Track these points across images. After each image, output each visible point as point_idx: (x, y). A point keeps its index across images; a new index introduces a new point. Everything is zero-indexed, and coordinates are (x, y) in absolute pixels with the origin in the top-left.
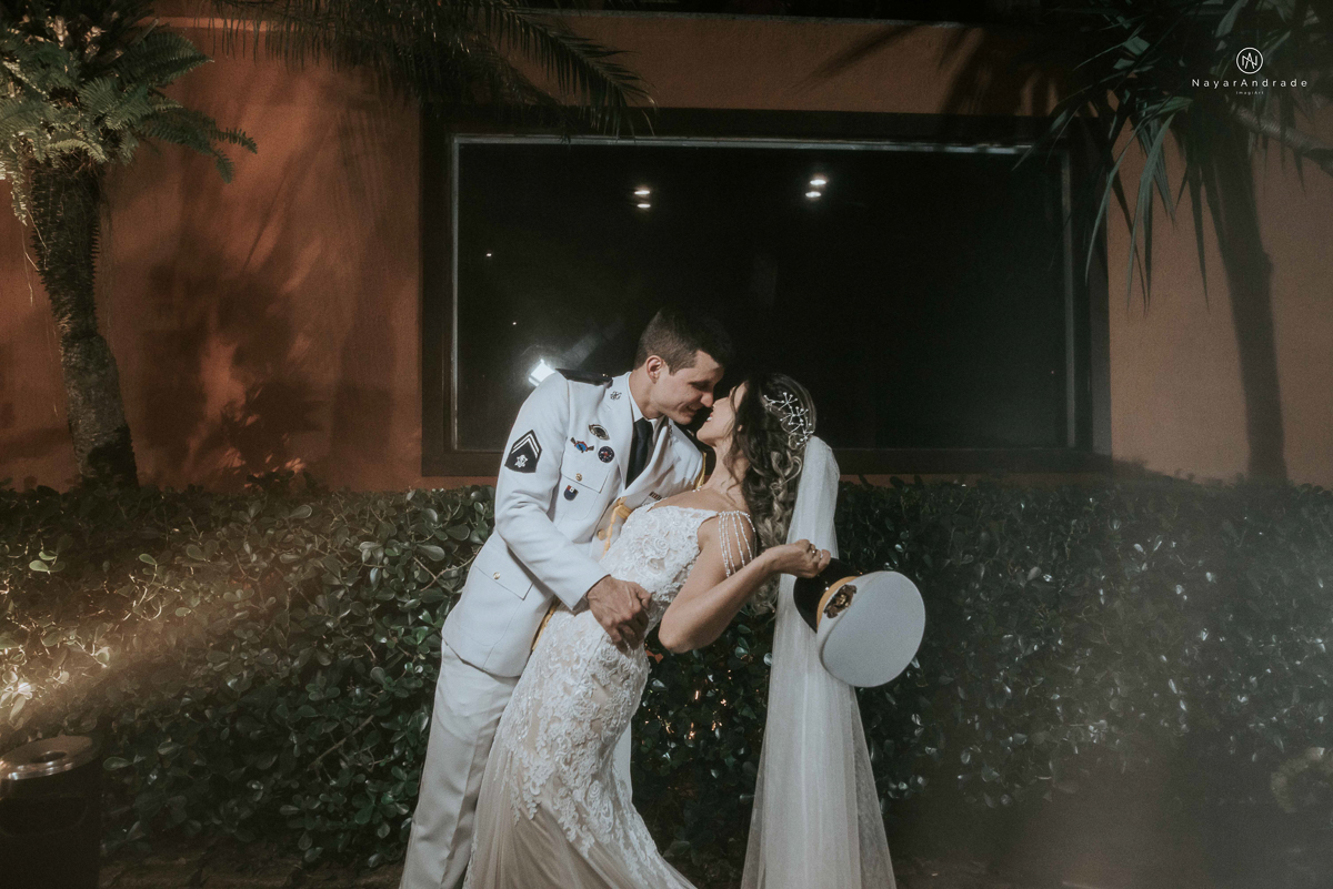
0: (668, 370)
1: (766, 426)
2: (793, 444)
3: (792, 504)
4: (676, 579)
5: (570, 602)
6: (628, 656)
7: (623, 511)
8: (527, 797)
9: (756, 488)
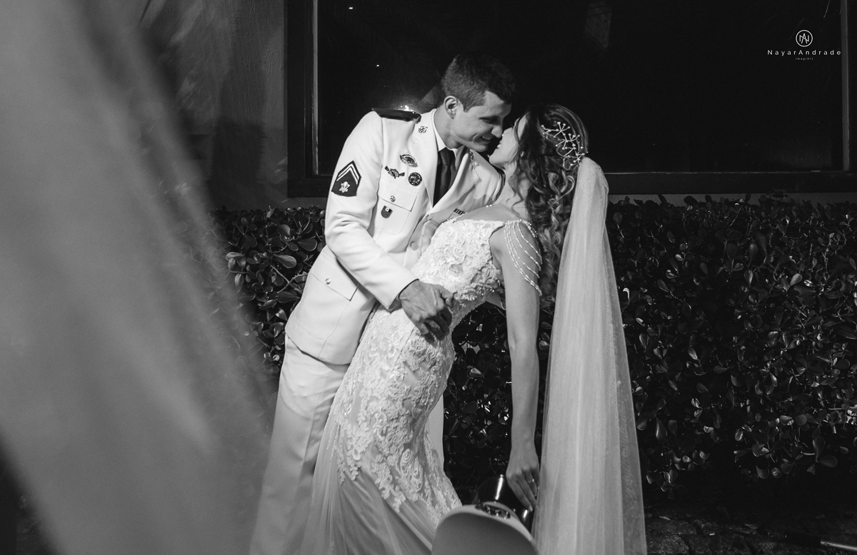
0: (462, 108)
1: (543, 152)
2: (567, 165)
3: (569, 215)
4: (473, 281)
5: (386, 302)
6: (435, 346)
7: (432, 226)
8: (350, 462)
9: (536, 204)
